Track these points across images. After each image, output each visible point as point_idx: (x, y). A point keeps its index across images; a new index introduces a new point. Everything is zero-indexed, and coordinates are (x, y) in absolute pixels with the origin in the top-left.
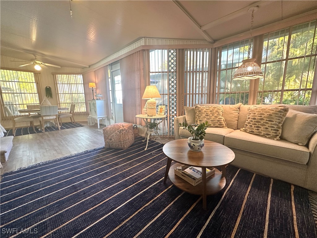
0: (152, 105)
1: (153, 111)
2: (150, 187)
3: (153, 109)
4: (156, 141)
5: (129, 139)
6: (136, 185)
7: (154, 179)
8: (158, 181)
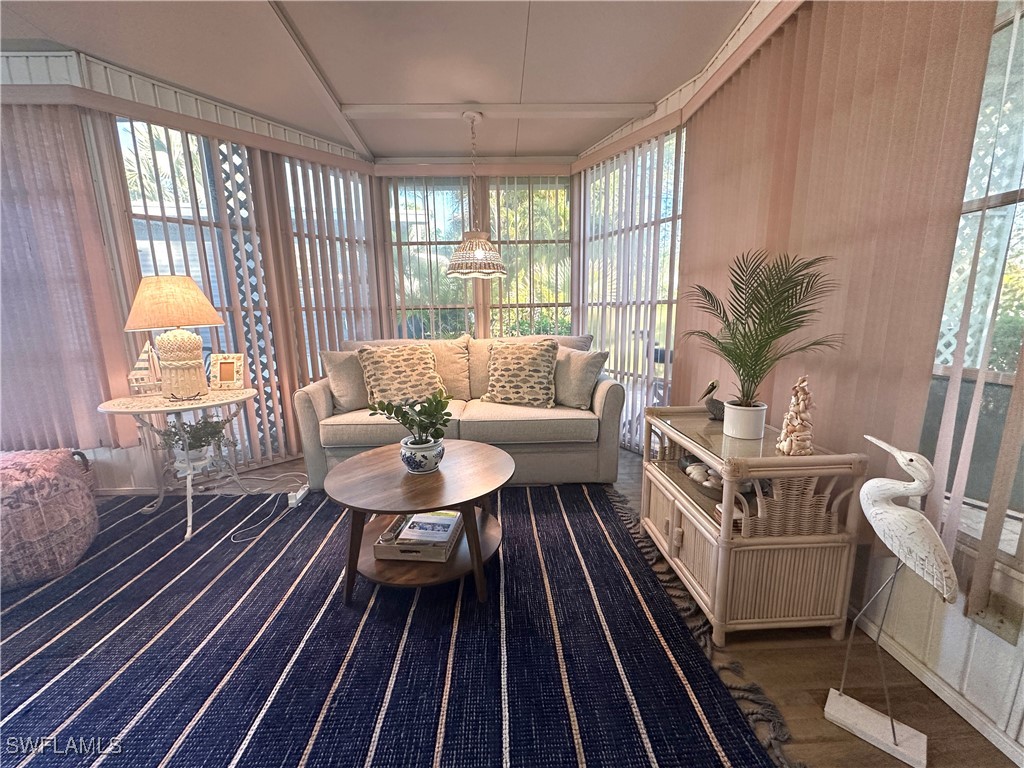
0: (184, 355)
2: (306, 637)
3: (192, 371)
5: (75, 521)
6: (244, 662)
7: (303, 611)
8: (323, 610)
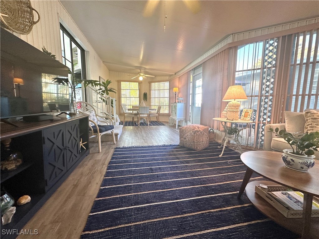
0: (234, 108)
1: (234, 114)
2: (219, 195)
3: (235, 113)
4: (236, 150)
5: (203, 141)
6: (203, 187)
7: (225, 189)
8: (230, 193)
